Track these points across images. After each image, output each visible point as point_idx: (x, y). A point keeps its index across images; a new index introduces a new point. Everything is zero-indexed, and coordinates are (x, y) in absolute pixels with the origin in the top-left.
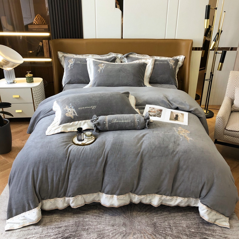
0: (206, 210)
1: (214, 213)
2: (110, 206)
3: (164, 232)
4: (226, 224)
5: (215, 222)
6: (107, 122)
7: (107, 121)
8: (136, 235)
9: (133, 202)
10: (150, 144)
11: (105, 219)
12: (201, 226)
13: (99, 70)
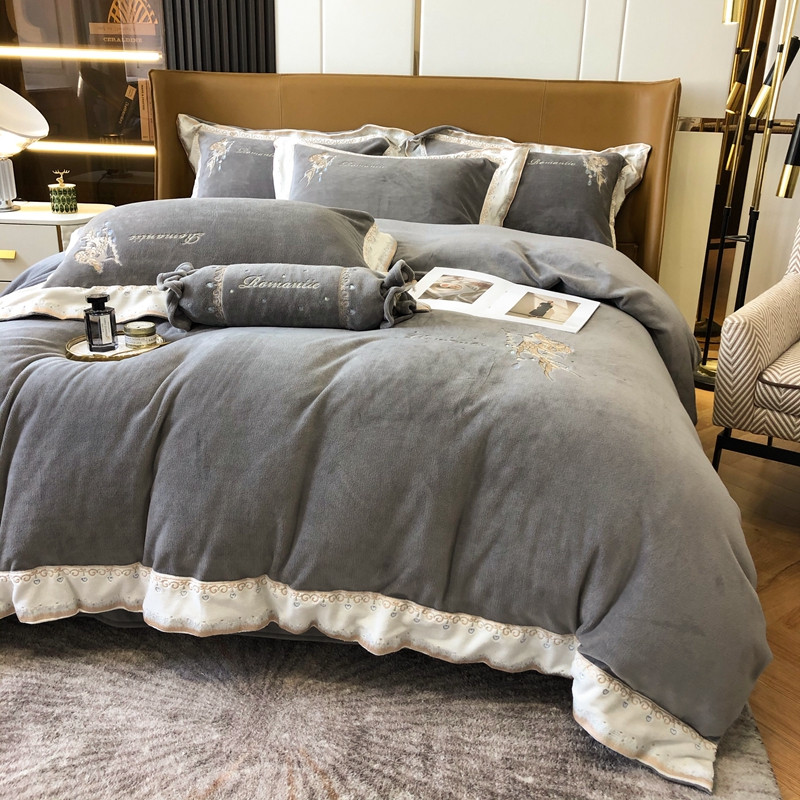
0: (598, 690)
1: (639, 707)
2: (170, 629)
3: (388, 771)
4: (700, 771)
5: (642, 753)
6: (221, 286)
7: (223, 278)
8: (257, 767)
9: (281, 624)
10: (371, 367)
11: (154, 688)
12: (575, 765)
13: (309, 175)
